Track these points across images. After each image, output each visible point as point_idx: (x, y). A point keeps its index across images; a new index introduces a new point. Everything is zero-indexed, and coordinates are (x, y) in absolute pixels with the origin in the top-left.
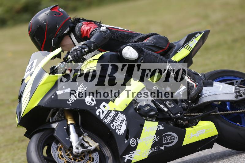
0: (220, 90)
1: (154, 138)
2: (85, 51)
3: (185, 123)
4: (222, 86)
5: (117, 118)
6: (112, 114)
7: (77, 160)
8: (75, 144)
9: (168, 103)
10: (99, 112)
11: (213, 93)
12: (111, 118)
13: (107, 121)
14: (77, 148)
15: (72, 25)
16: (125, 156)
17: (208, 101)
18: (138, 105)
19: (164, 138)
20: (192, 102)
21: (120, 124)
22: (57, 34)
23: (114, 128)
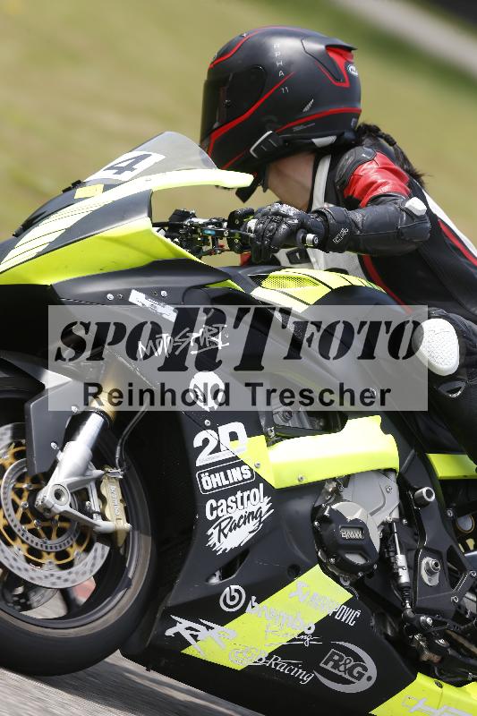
1: (303, 634)
3: (427, 655)
5: (242, 497)
6: (236, 475)
8: (62, 476)
9: (428, 563)
10: (206, 442)
12: (227, 482)
13: (209, 482)
14: (58, 495)
15: (349, 135)
16: (177, 619)
18: (334, 507)
19: (334, 654)
21: (236, 518)
22: (290, 130)
23: (210, 518)
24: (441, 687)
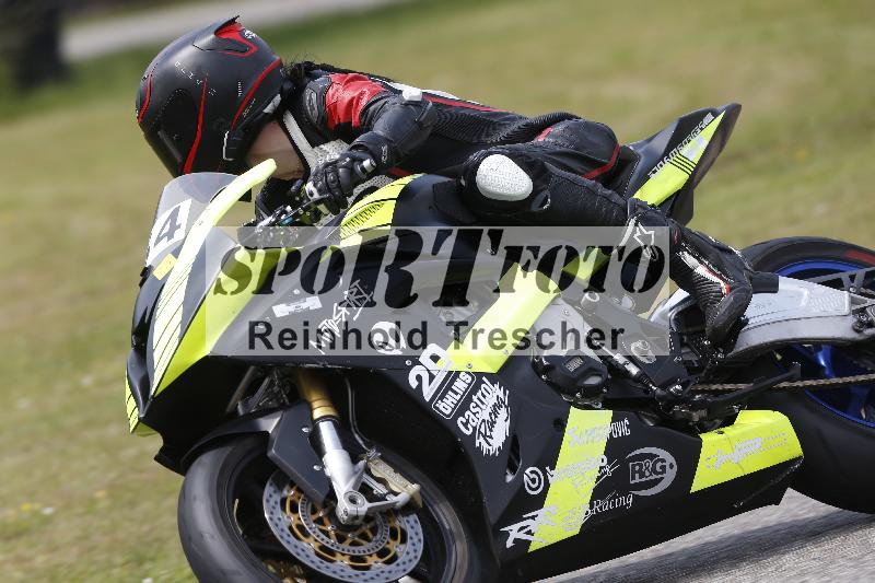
0: (803, 303)
1: (601, 468)
2: (363, 169)
3: (696, 416)
4: (806, 292)
5: (479, 399)
6: (460, 385)
7: (349, 541)
8: (342, 485)
10: (419, 378)
11: (780, 317)
12: (458, 397)
13: (446, 406)
14: (353, 501)
15: (287, 86)
16: (506, 529)
17: (765, 341)
18: (546, 355)
19: (634, 466)
20: (715, 346)
21: (487, 418)
22: (241, 118)
23: (468, 433)
24: (722, 433)
